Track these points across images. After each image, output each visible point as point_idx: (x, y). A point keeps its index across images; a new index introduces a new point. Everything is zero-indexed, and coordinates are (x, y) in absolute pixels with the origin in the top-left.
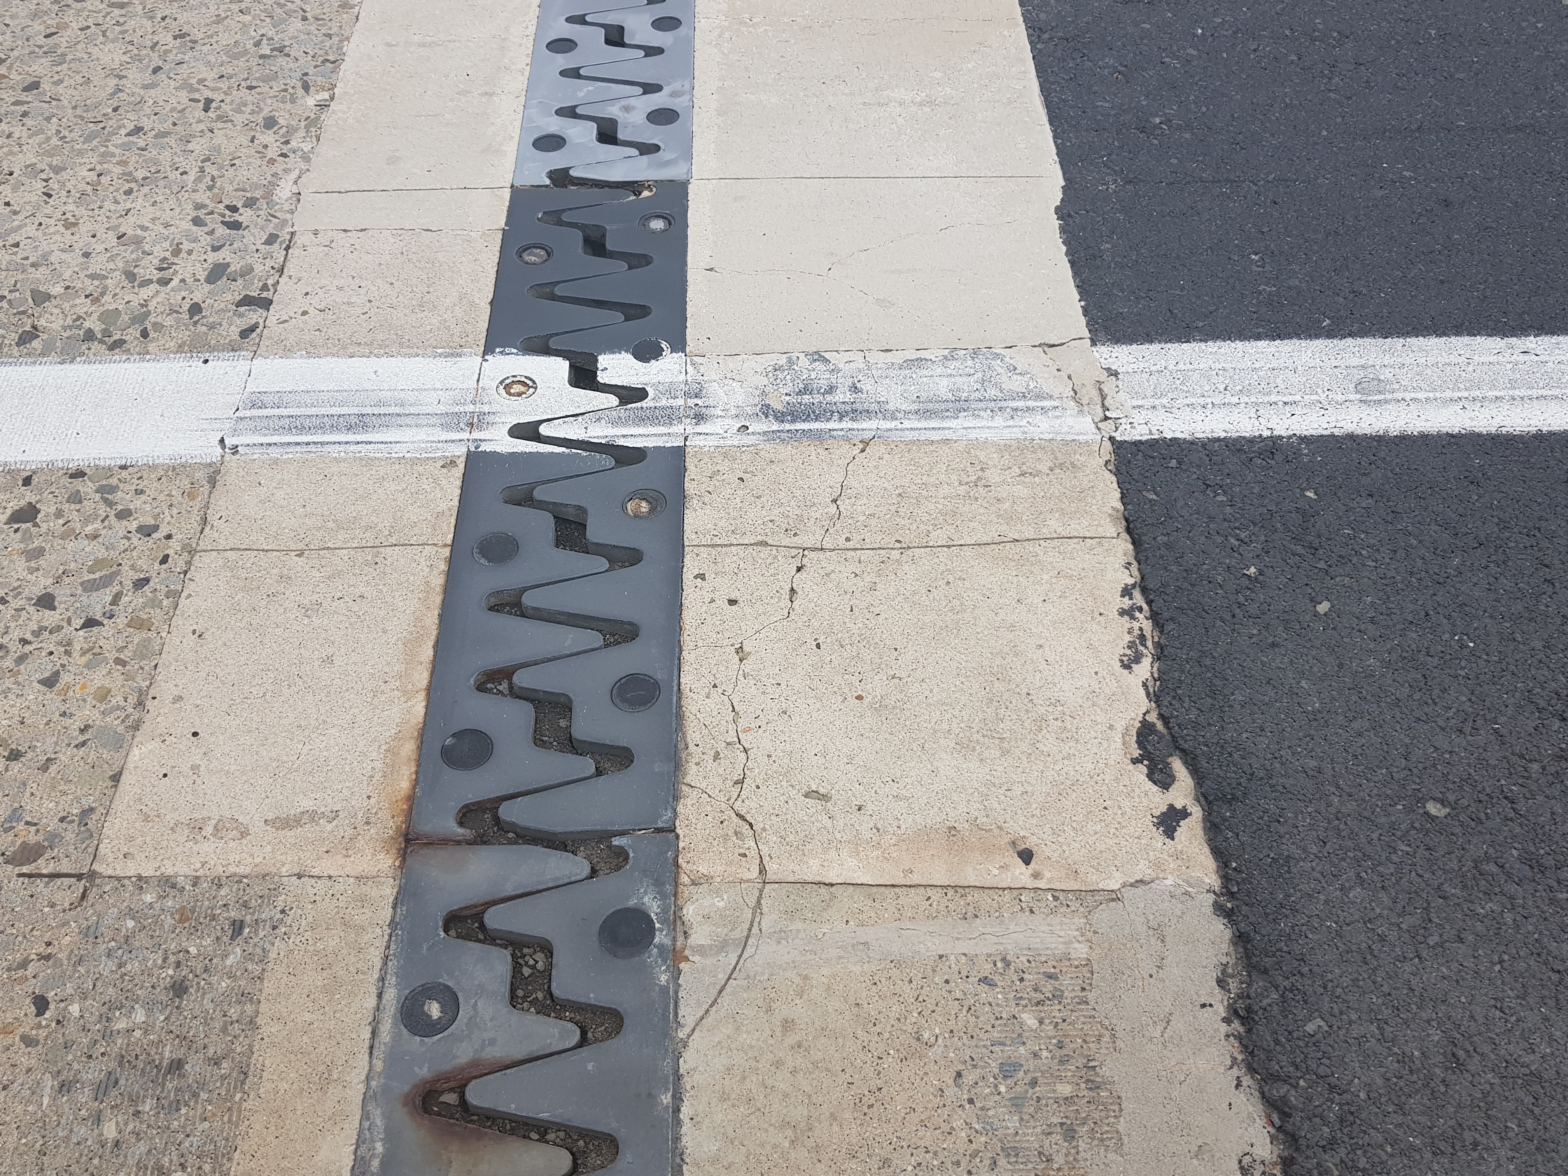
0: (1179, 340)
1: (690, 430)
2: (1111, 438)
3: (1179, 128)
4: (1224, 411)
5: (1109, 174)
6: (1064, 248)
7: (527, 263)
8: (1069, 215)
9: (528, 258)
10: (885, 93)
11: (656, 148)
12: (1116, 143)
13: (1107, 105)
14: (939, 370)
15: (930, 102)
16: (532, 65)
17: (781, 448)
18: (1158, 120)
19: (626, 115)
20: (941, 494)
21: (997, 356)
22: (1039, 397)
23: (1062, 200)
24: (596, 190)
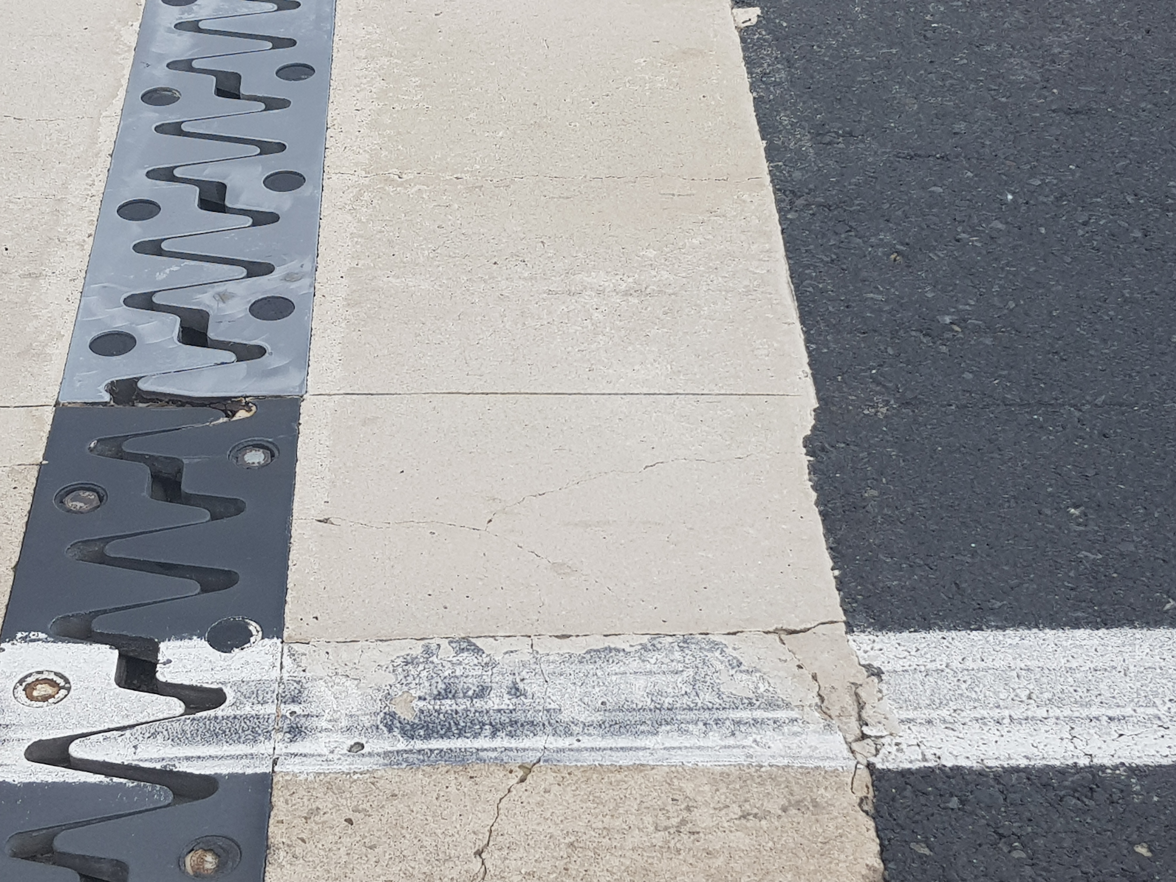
0: (967, 626)
1: (281, 749)
2: (870, 766)
3: (976, 330)
4: (1026, 728)
5: (881, 393)
6: (814, 495)
7: (69, 511)
8: (823, 449)
9: (71, 504)
10: (578, 277)
11: (261, 351)
12: (890, 351)
13: (880, 297)
14: (635, 664)
15: (639, 292)
16: (95, 236)
17: (408, 775)
18: (948, 319)
19: (221, 305)
20: (629, 844)
21: (715, 646)
22: (771, 705)
23: (814, 428)
24: (172, 408)
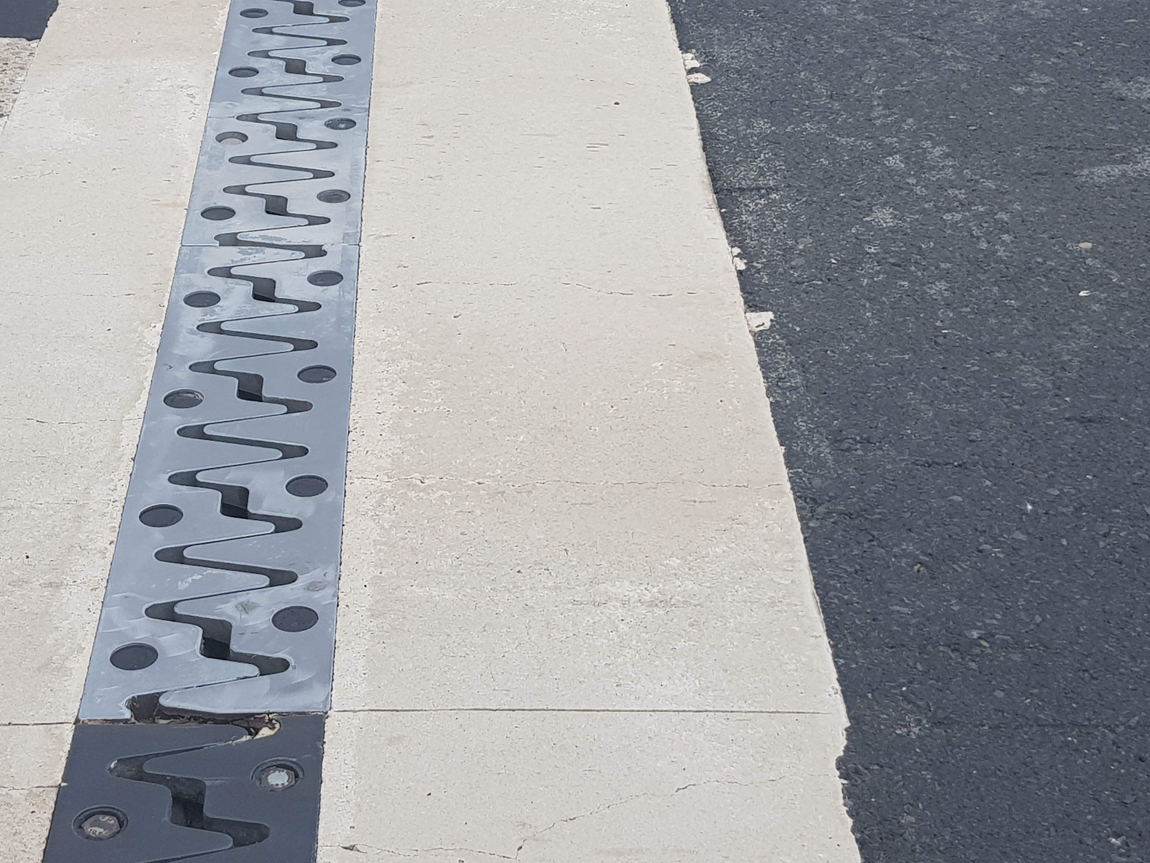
3: (1005, 646)
5: (912, 712)
6: (850, 822)
7: (89, 837)
8: (857, 772)
9: (91, 829)
10: (602, 587)
11: (284, 665)
12: (919, 667)
15: (666, 603)
16: (118, 543)
18: (975, 634)
19: (244, 616)
23: (847, 748)
24: (194, 726)
